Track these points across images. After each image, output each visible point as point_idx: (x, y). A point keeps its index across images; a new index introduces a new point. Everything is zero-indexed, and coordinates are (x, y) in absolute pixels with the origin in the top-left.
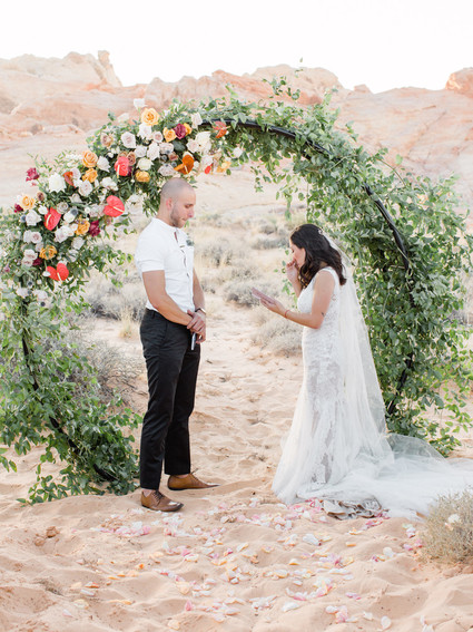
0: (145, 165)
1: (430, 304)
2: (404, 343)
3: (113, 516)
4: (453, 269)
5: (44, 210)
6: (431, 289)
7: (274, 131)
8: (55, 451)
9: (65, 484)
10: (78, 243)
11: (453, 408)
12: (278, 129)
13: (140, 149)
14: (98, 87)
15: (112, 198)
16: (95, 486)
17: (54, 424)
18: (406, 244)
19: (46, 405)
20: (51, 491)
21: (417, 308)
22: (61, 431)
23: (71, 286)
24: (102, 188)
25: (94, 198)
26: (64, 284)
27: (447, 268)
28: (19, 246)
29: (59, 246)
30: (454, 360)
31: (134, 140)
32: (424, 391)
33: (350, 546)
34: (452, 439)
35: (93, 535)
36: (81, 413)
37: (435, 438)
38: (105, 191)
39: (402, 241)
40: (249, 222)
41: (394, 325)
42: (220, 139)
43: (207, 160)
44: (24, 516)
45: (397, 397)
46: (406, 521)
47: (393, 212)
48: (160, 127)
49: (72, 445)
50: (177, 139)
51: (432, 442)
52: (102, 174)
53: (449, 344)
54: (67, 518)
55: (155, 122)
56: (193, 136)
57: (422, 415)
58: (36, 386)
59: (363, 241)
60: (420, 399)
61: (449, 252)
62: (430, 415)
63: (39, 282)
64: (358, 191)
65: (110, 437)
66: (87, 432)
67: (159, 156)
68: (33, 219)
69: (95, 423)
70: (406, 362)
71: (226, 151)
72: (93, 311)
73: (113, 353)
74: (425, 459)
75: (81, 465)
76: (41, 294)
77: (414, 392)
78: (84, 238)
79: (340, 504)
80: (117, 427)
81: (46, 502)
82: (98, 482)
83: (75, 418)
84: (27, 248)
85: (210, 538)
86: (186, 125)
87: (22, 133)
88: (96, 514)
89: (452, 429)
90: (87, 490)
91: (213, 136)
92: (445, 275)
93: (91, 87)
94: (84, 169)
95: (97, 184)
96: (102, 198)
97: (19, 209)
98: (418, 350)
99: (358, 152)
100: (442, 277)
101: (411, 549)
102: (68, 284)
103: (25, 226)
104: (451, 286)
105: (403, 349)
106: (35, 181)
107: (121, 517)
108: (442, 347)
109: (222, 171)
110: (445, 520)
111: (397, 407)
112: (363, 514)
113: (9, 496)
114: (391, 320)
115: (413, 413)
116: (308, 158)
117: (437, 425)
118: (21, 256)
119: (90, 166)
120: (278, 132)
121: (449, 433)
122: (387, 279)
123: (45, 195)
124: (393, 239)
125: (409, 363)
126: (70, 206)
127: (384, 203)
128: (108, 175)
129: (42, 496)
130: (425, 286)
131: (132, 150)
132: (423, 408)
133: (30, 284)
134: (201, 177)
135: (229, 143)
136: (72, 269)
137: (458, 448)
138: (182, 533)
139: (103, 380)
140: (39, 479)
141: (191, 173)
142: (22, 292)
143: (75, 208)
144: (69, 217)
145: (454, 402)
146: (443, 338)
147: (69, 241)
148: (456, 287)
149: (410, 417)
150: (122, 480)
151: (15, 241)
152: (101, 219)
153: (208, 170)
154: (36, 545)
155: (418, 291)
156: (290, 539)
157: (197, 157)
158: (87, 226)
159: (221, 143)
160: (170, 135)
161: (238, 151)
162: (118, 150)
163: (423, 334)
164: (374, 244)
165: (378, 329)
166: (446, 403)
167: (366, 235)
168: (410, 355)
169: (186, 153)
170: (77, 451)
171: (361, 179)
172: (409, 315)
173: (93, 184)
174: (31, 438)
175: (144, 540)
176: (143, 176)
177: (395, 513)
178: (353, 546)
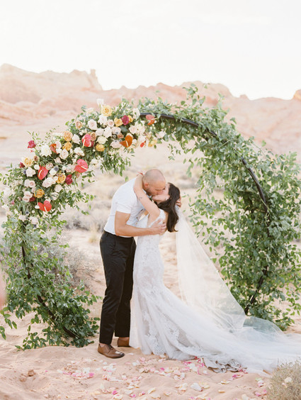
0: (102, 140)
1: (279, 235)
2: (263, 259)
3: (72, 362)
4: (295, 213)
5: (37, 167)
6: (280, 225)
7: (185, 122)
8: (40, 317)
9: (45, 338)
10: (58, 188)
11: (291, 300)
12: (188, 121)
13: (99, 131)
14: (89, 89)
15: (81, 161)
16: (64, 340)
17: (40, 300)
18: (266, 197)
19: (35, 288)
20: (36, 342)
21: (271, 238)
22: (44, 305)
23: (53, 214)
24: (75, 154)
25: (69, 160)
26: (49, 213)
27: (291, 212)
28: (22, 189)
29: (46, 189)
30: (293, 271)
31: (96, 125)
32: (274, 290)
33: (221, 393)
34: (289, 319)
35: (57, 376)
36: (57, 294)
37: (279, 319)
38: (76, 156)
39: (264, 195)
40: (173, 173)
41: (256, 247)
42: (151, 125)
43: (142, 139)
44: (18, 357)
45: (257, 293)
46: (258, 376)
47: (259, 176)
48: (112, 117)
49: (51, 314)
50: (123, 125)
51: (277, 321)
52: (75, 145)
53: (290, 260)
54: (44, 361)
55: (110, 114)
56: (133, 123)
57: (271, 304)
58: (29, 276)
59: (240, 194)
60: (271, 294)
61: (293, 203)
62: (276, 304)
63: (33, 212)
64: (237, 162)
65: (75, 309)
66: (60, 306)
67: (111, 135)
68: (30, 173)
69: (66, 301)
70: (263, 271)
71: (154, 134)
72: (74, 225)
73: (81, 255)
74: (272, 333)
75: (56, 327)
76: (34, 220)
77: (267, 290)
78: (62, 185)
79: (217, 362)
80: (80, 304)
81: (33, 349)
82: (66, 338)
83: (53, 298)
84: (27, 190)
85: (132, 383)
86: (129, 116)
87: (44, 115)
88: (62, 360)
89: (290, 313)
90: (58, 342)
91: (146, 124)
92: (290, 216)
93: (85, 89)
94: (64, 142)
95: (71, 152)
96: (74, 161)
97: (22, 166)
98: (271, 264)
99: (238, 137)
100: (288, 218)
101: (259, 396)
102: (51, 214)
103: (25, 177)
104: (293, 224)
105: (261, 263)
106: (33, 149)
107: (78, 363)
108: (286, 262)
109: (151, 146)
110: (282, 380)
111: (257, 299)
112: (231, 369)
113: (11, 343)
114: (255, 244)
115: (266, 303)
116: (207, 139)
117: (280, 311)
118: (22, 195)
119: (68, 140)
120: (188, 123)
121: (288, 316)
122: (253, 218)
123: (39, 158)
124: (258, 193)
125: (265, 272)
126: (54, 165)
127: (253, 169)
128: (79, 146)
129: (31, 345)
130: (277, 224)
131: (95, 131)
132: (273, 300)
133: (27, 213)
134: (138, 150)
135: (157, 129)
136: (54, 204)
137: (292, 324)
138: (113, 379)
139: (74, 271)
140: (29, 334)
141: (131, 147)
142: (23, 218)
143: (57, 166)
144: (53, 172)
145: (292, 297)
146: (287, 257)
147: (53, 187)
148: (296, 225)
149: (264, 306)
150: (80, 337)
151: (19, 186)
152: (73, 174)
153: (142, 145)
154: (21, 381)
155: (273, 227)
156: (183, 386)
157: (135, 137)
158: (64, 177)
159: (151, 128)
160: (118, 122)
161: (162, 134)
162: (85, 131)
163: (275, 254)
164: (246, 195)
165: (246, 249)
166: (287, 297)
167: (241, 190)
168: (266, 267)
169: (128, 134)
170: (53, 318)
171: (240, 154)
172: (266, 242)
173: (69, 151)
174: (25, 308)
175: (90, 382)
176: (100, 147)
177: (251, 370)
178: (223, 392)
